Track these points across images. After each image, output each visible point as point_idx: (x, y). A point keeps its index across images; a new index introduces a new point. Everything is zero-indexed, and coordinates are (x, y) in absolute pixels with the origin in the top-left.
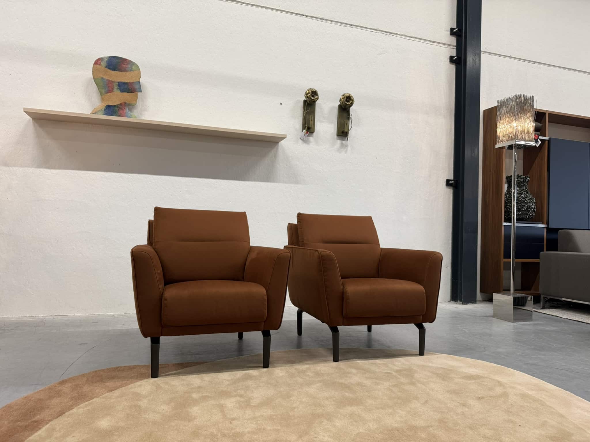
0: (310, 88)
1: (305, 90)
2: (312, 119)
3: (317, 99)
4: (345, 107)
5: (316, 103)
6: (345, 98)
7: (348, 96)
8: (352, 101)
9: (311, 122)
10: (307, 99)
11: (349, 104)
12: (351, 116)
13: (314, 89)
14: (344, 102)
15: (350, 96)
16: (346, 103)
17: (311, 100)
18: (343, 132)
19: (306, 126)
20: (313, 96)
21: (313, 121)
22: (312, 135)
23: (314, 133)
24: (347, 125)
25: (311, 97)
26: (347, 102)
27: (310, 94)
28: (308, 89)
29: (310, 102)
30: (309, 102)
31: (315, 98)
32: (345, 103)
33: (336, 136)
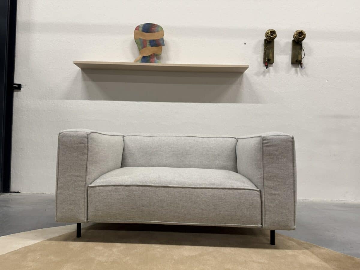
0: (269, 29)
1: (266, 31)
2: (271, 53)
3: (276, 37)
5: (275, 40)
6: (298, 33)
7: (300, 31)
8: (304, 35)
9: (271, 55)
10: (267, 37)
11: (301, 38)
12: (303, 48)
13: (273, 30)
15: (303, 31)
17: (270, 39)
18: (297, 61)
19: (267, 58)
20: (272, 35)
23: (273, 64)
24: (300, 55)
25: (270, 36)
26: (300, 36)
27: (269, 34)
28: (267, 30)
30: (268, 40)
31: (274, 36)
32: (298, 38)
33: (291, 64)
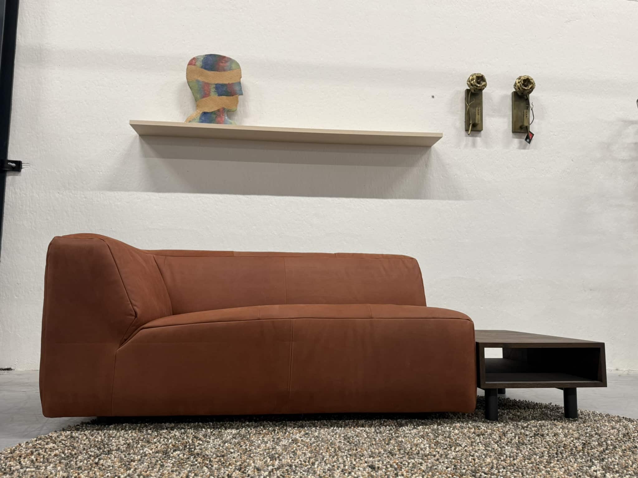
0: (474, 73)
1: (468, 76)
2: (478, 113)
4: (522, 93)
6: (522, 81)
7: (526, 78)
8: (532, 85)
9: (478, 117)
10: (471, 87)
11: (528, 89)
12: (531, 105)
13: (480, 74)
14: (521, 86)
15: (530, 78)
16: (524, 88)
17: (477, 89)
18: (521, 128)
19: (471, 122)
20: (479, 83)
21: (480, 115)
22: (479, 135)
23: (482, 132)
24: (526, 117)
25: (476, 84)
26: (526, 86)
27: (475, 80)
28: (471, 74)
29: (474, 91)
31: (482, 84)
32: (522, 88)
33: (511, 133)
